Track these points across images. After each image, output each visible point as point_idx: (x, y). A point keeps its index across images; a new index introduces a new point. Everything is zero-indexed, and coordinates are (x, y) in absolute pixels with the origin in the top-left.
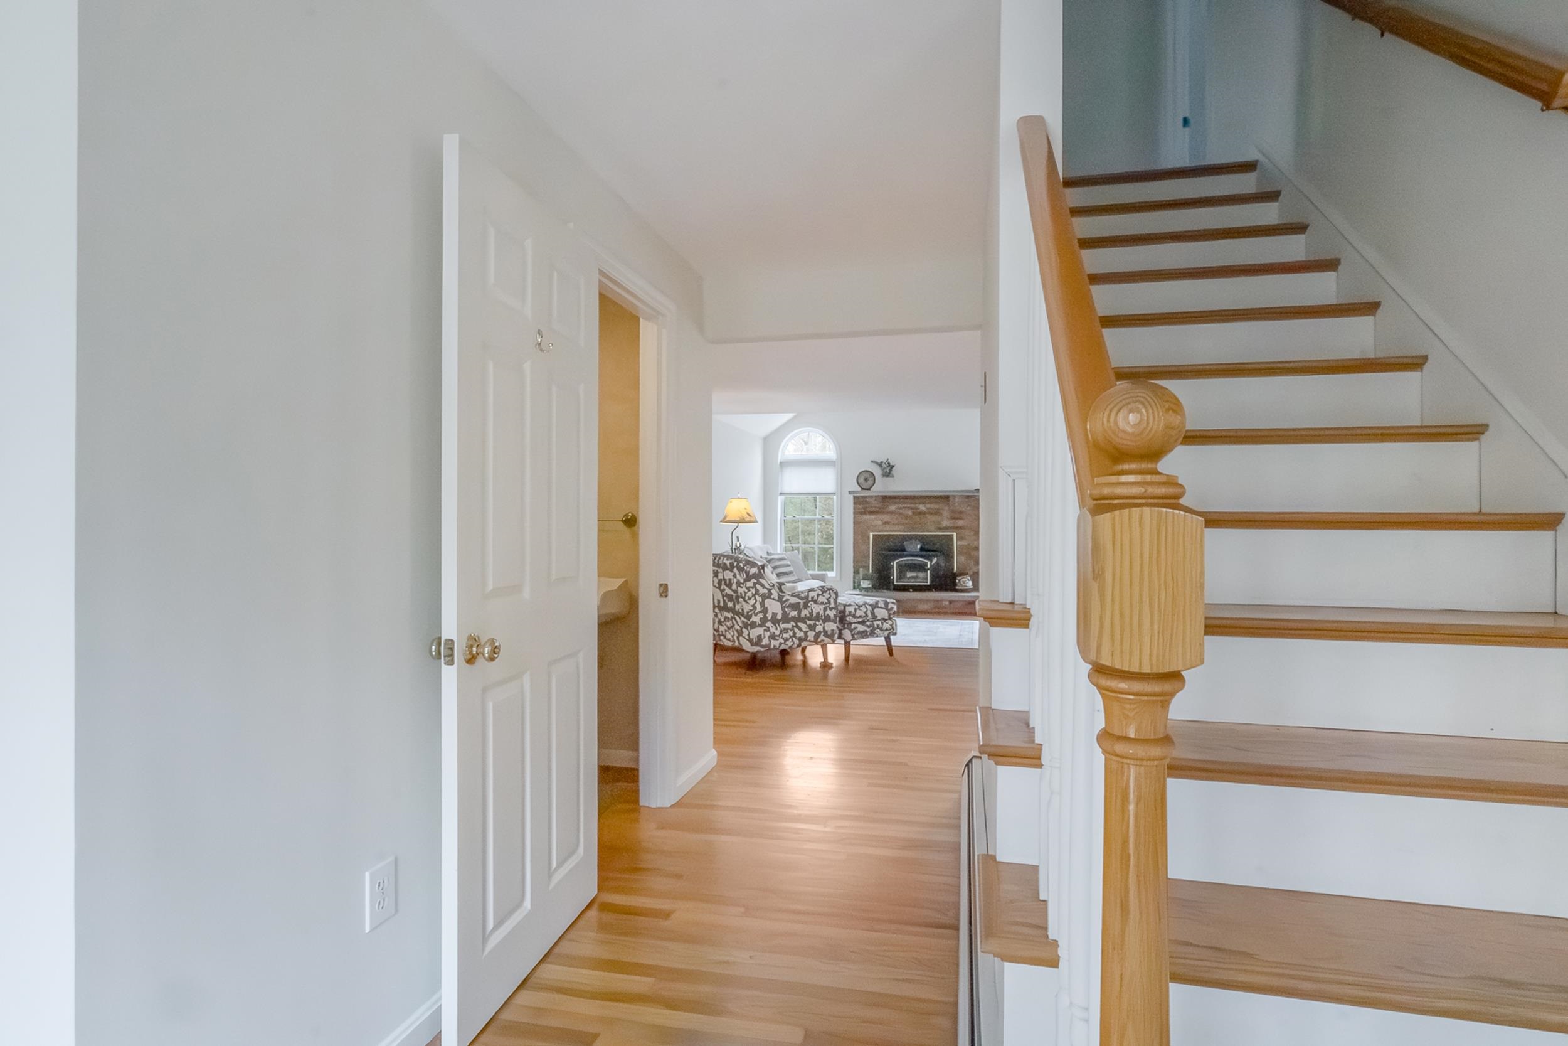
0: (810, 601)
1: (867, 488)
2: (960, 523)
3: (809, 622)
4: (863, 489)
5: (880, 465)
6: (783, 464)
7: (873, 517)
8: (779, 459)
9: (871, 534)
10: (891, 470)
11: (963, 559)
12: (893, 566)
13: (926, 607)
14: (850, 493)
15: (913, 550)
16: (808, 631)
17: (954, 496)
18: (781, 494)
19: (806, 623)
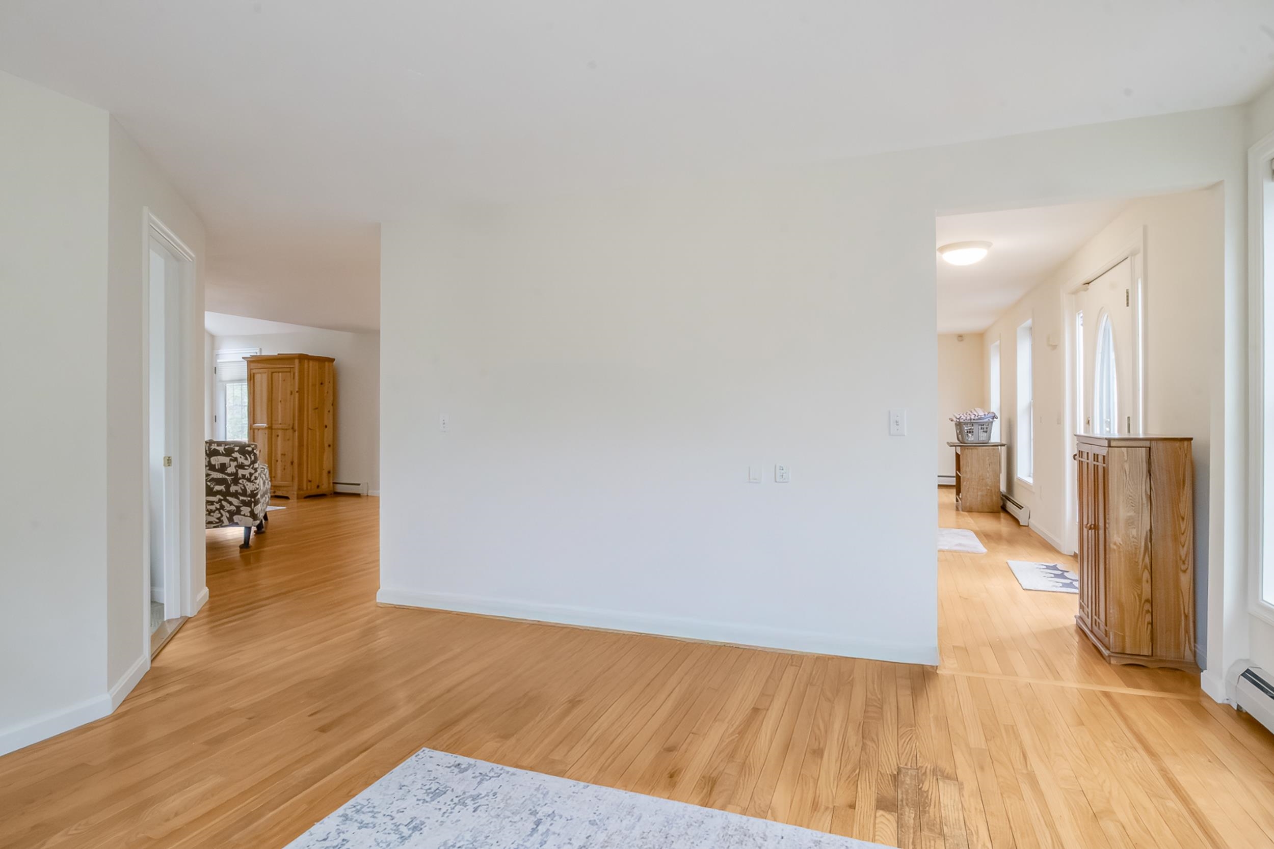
0: (240, 479)
3: (241, 498)
16: (241, 507)
19: (238, 499)
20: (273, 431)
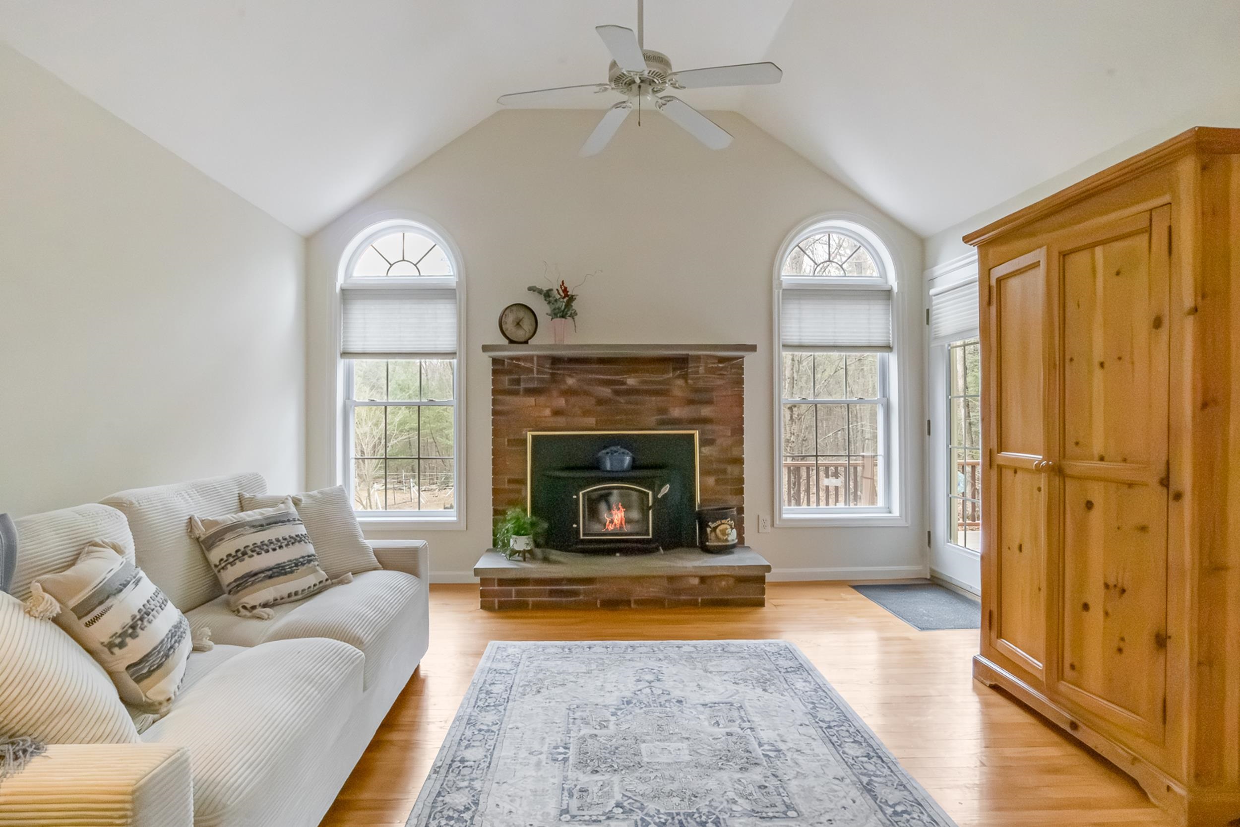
1: (523, 340)
2: (706, 411)
4: (511, 342)
5: (547, 295)
6: (348, 295)
7: (531, 401)
8: (340, 281)
9: (529, 435)
10: (568, 304)
11: (711, 481)
12: (578, 499)
13: (652, 591)
14: (486, 348)
15: (617, 467)
17: (698, 358)
18: (345, 354)
20: (1069, 482)
